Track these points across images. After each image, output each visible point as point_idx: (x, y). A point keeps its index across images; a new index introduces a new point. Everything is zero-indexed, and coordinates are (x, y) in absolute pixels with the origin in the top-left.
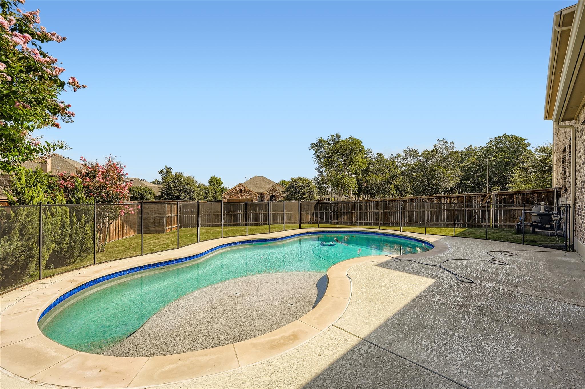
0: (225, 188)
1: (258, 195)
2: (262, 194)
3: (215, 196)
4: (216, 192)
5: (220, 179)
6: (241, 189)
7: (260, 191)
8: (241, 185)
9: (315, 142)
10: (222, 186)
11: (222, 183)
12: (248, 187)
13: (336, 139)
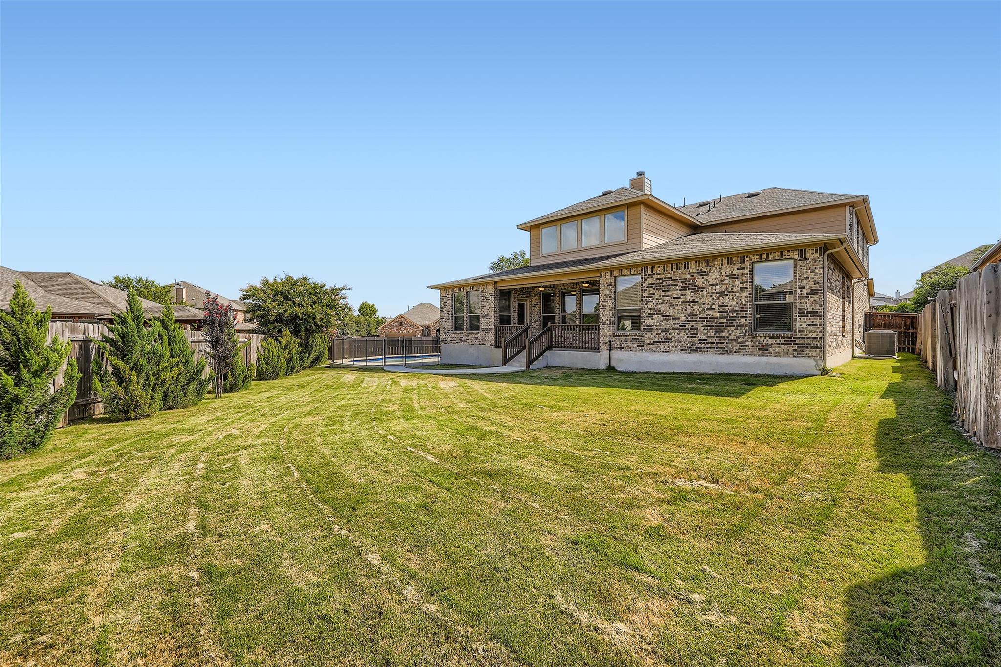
0: (380, 318)
1: (422, 328)
2: (428, 327)
3: (368, 329)
4: (369, 323)
5: (373, 306)
6: (401, 321)
7: (424, 323)
8: (401, 316)
9: (496, 261)
10: (377, 314)
11: (376, 311)
12: (410, 318)
13: (521, 258)
